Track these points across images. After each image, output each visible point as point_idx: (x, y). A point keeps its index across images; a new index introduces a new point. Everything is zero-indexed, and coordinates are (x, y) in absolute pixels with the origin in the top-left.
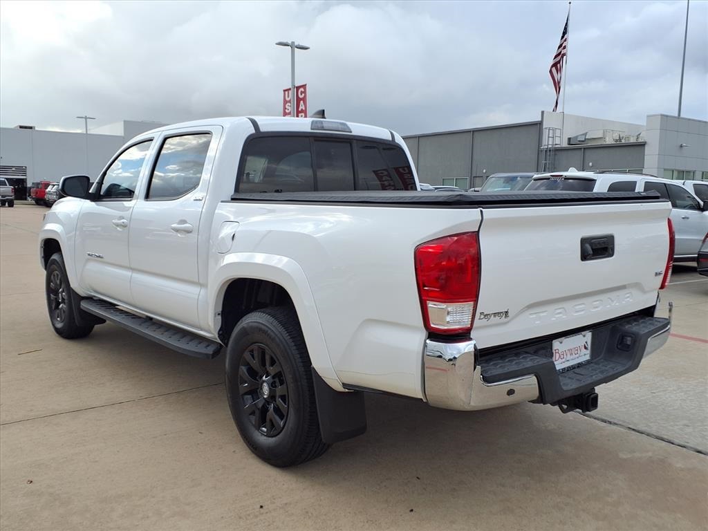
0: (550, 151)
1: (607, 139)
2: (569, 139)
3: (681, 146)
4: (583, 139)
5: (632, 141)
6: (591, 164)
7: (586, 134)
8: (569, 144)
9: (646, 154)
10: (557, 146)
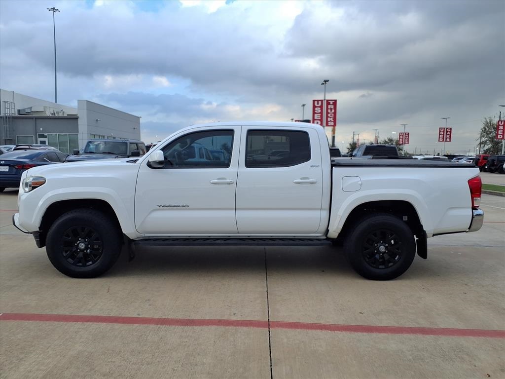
0: (9, 118)
1: (47, 113)
2: (19, 111)
3: (97, 120)
4: (30, 112)
5: (60, 115)
6: (41, 129)
7: (31, 108)
8: (19, 114)
9: (79, 123)
10: (13, 115)
